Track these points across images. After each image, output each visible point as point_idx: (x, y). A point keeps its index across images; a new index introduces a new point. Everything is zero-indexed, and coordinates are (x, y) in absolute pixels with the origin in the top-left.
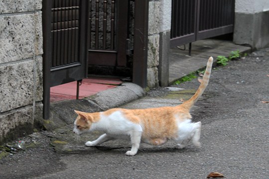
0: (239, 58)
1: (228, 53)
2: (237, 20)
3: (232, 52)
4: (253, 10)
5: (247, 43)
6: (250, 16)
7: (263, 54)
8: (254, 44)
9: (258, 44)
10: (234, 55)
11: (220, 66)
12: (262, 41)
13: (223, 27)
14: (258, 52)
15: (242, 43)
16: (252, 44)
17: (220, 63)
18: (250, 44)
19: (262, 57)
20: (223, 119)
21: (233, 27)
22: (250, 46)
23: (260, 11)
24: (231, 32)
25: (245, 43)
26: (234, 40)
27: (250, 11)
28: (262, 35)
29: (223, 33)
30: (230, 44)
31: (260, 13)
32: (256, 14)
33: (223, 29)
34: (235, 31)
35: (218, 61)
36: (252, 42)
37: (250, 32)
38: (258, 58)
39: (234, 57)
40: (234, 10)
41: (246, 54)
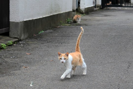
0: (12, 45)
1: (6, 42)
2: (11, 25)
3: (9, 42)
4: (19, 20)
5: (16, 37)
6: (17, 23)
7: (24, 43)
8: (20, 37)
9: (22, 37)
10: (10, 43)
11: (2, 49)
12: (24, 36)
13: (3, 29)
14: (22, 42)
15: (14, 37)
16: (19, 37)
17: (3, 48)
18: (18, 37)
19: (24, 44)
20: (3, 77)
21: (9, 29)
22: (18, 39)
23: (23, 21)
24: (8, 31)
25: (15, 37)
26: (10, 36)
27: (17, 21)
28: (24, 33)
29: (4, 32)
30: (8, 38)
31: (23, 22)
32: (20, 22)
33: (4, 30)
34: (10, 31)
35: (1, 46)
36: (19, 36)
37: (18, 31)
38: (22, 45)
39: (10, 44)
40: (9, 20)
41: (16, 43)
